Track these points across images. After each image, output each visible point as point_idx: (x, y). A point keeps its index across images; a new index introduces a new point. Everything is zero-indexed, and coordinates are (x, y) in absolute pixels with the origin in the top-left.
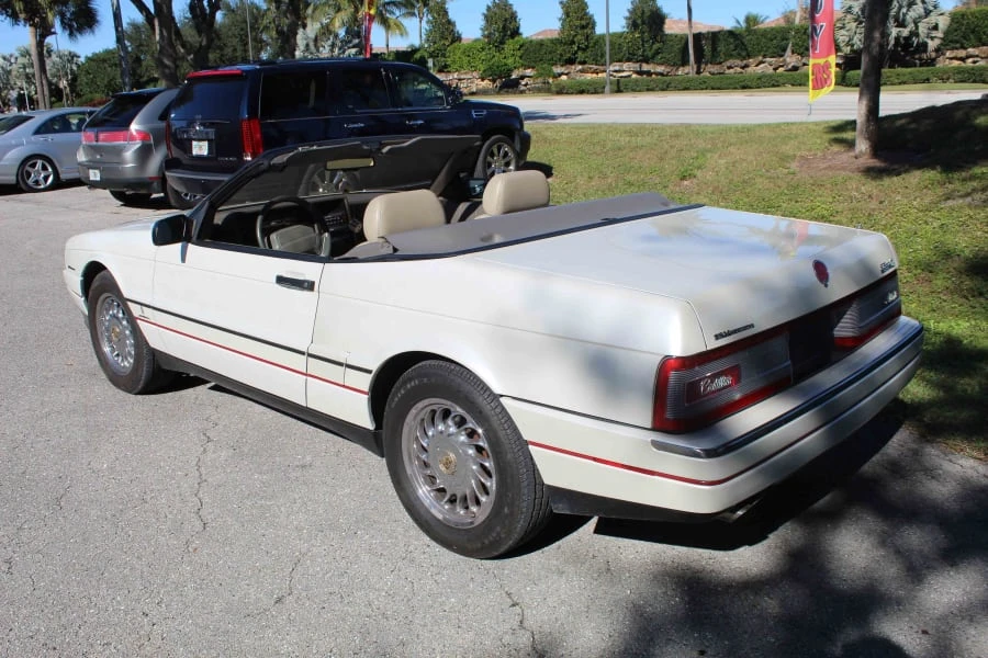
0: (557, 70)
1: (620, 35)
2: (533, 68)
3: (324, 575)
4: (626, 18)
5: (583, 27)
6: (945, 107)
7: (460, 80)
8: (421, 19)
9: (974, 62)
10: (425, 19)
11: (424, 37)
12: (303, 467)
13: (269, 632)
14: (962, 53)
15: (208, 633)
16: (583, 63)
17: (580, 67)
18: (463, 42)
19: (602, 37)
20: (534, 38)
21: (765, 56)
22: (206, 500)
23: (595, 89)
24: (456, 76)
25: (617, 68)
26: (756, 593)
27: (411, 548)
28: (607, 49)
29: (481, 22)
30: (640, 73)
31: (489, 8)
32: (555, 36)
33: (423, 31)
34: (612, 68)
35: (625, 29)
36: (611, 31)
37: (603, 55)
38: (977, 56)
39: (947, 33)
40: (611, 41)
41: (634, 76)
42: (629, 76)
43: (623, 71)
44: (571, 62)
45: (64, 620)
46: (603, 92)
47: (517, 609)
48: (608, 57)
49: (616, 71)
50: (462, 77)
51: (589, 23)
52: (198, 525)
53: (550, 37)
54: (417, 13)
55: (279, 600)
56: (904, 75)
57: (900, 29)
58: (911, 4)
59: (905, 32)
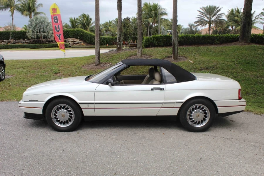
56: (46, 46)
57: (44, 34)
58: (46, 27)
59: (46, 34)
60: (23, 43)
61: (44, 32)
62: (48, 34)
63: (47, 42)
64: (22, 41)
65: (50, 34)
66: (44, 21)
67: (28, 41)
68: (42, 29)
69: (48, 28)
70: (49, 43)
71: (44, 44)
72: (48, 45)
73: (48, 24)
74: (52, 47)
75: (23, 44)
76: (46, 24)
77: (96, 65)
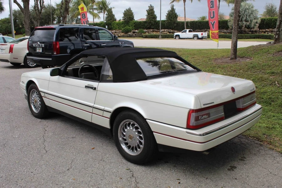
0: (145, 30)
1: (164, 21)
2: (138, 30)
3: (80, 164)
4: (166, 16)
5: (153, 18)
6: (257, 46)
7: (115, 32)
8: (104, 13)
9: (268, 33)
10: (105, 14)
11: (105, 19)
12: (73, 138)
13: (66, 177)
14: (264, 30)
15: (50, 177)
16: (153, 29)
17: (152, 30)
18: (117, 21)
19: (159, 21)
20: (138, 21)
21: (207, 29)
22: (47, 145)
23: (156, 37)
24: (114, 31)
25: (163, 31)
26: (194, 170)
27: (103, 158)
28: (160, 25)
29: (123, 15)
30: (170, 33)
31: (125, 11)
32: (145, 20)
33: (105, 17)
34: (161, 31)
35: (166, 19)
36: (161, 20)
37: (159, 27)
38: (269, 31)
39: (260, 24)
40: (161, 23)
41: (168, 33)
42: (167, 33)
43: (165, 32)
44: (149, 28)
45: (10, 174)
46: (158, 38)
47: (132, 172)
48: (160, 27)
49: (163, 32)
50: (116, 32)
51: (155, 17)
52: (45, 151)
53: (143, 21)
54: (103, 12)
55: (68, 169)
56: (248, 36)
57: (246, 23)
58: (249, 16)
59: (248, 23)
60: (225, 32)
61: (246, 21)
62: (251, 23)
63: (250, 33)
64: (224, 31)
65: (252, 23)
66: (247, 9)
67: (230, 31)
68: (245, 18)
69: (251, 16)
70: (252, 33)
71: (246, 35)
72: (249, 36)
73: (253, 12)
74: (254, 38)
75: (225, 34)
76: (250, 12)
77: (231, 59)
